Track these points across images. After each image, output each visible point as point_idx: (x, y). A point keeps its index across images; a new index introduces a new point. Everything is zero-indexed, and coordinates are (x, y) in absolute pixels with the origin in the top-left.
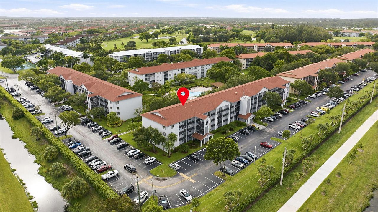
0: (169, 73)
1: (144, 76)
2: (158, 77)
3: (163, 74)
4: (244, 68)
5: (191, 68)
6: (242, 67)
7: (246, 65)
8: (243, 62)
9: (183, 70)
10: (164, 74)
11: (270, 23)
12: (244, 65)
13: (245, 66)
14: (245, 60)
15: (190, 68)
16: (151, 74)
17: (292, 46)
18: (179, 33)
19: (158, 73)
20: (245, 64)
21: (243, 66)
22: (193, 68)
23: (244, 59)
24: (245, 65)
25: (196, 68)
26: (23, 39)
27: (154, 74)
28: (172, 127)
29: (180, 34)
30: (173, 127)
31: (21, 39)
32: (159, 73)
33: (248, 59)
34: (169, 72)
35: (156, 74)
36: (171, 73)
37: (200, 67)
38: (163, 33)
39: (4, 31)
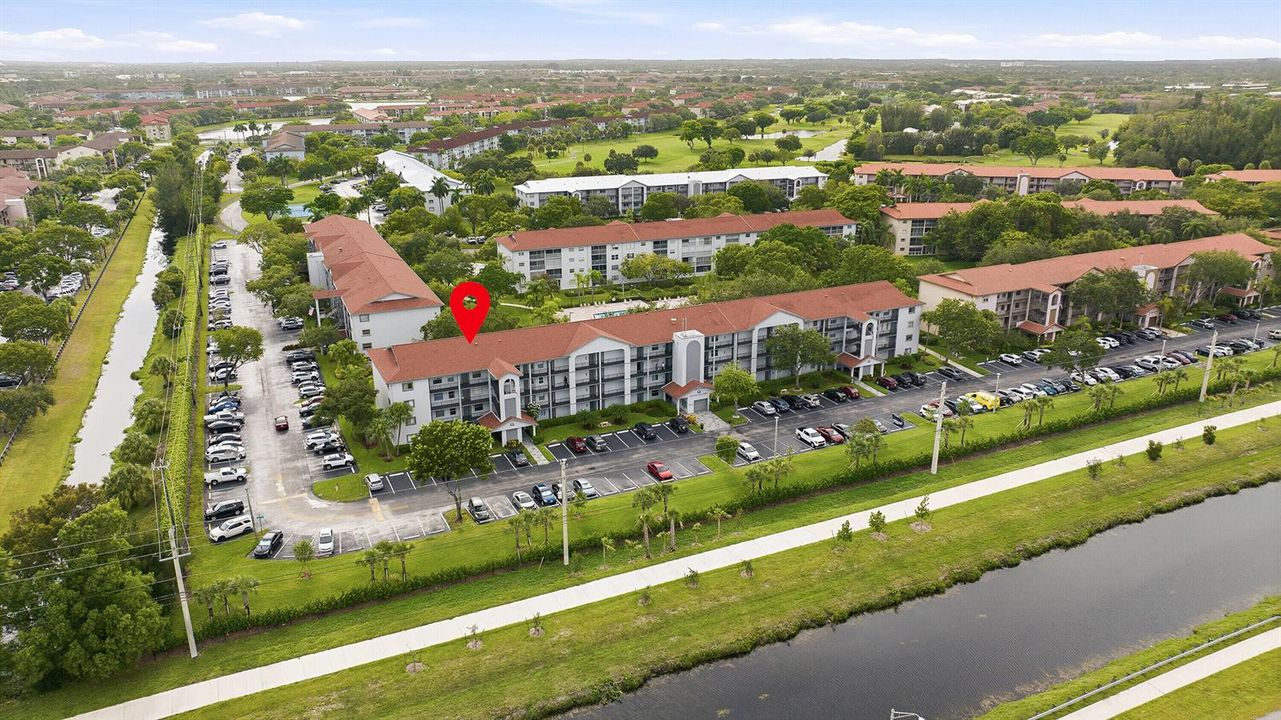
0: (609, 252)
1: (527, 254)
2: (572, 260)
3: (587, 253)
4: (902, 249)
5: (687, 241)
6: (898, 248)
7: (913, 241)
8: (902, 232)
9: (660, 245)
10: (593, 252)
11: (1250, 84)
12: (903, 240)
13: (907, 245)
14: (910, 223)
15: (683, 241)
16: (549, 252)
17: (1170, 182)
18: (841, 121)
19: (571, 250)
20: (908, 238)
21: (899, 244)
22: (698, 240)
23: (905, 221)
24: (908, 241)
25: (707, 241)
26: (364, 133)
27: (560, 251)
28: (406, 386)
29: (844, 123)
30: (410, 386)
31: (358, 132)
32: (576, 250)
33: (921, 221)
34: (609, 248)
35: (565, 253)
36: (615, 252)
37: (723, 238)
38: (791, 121)
39: (351, 107)
